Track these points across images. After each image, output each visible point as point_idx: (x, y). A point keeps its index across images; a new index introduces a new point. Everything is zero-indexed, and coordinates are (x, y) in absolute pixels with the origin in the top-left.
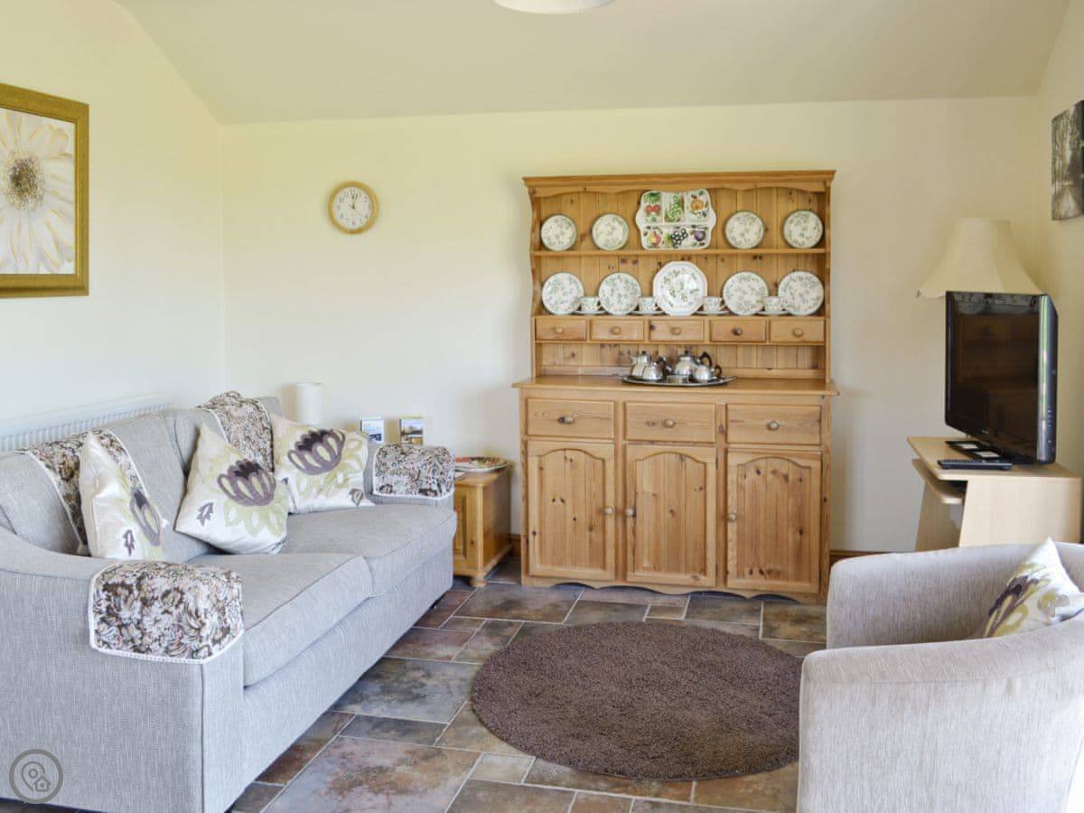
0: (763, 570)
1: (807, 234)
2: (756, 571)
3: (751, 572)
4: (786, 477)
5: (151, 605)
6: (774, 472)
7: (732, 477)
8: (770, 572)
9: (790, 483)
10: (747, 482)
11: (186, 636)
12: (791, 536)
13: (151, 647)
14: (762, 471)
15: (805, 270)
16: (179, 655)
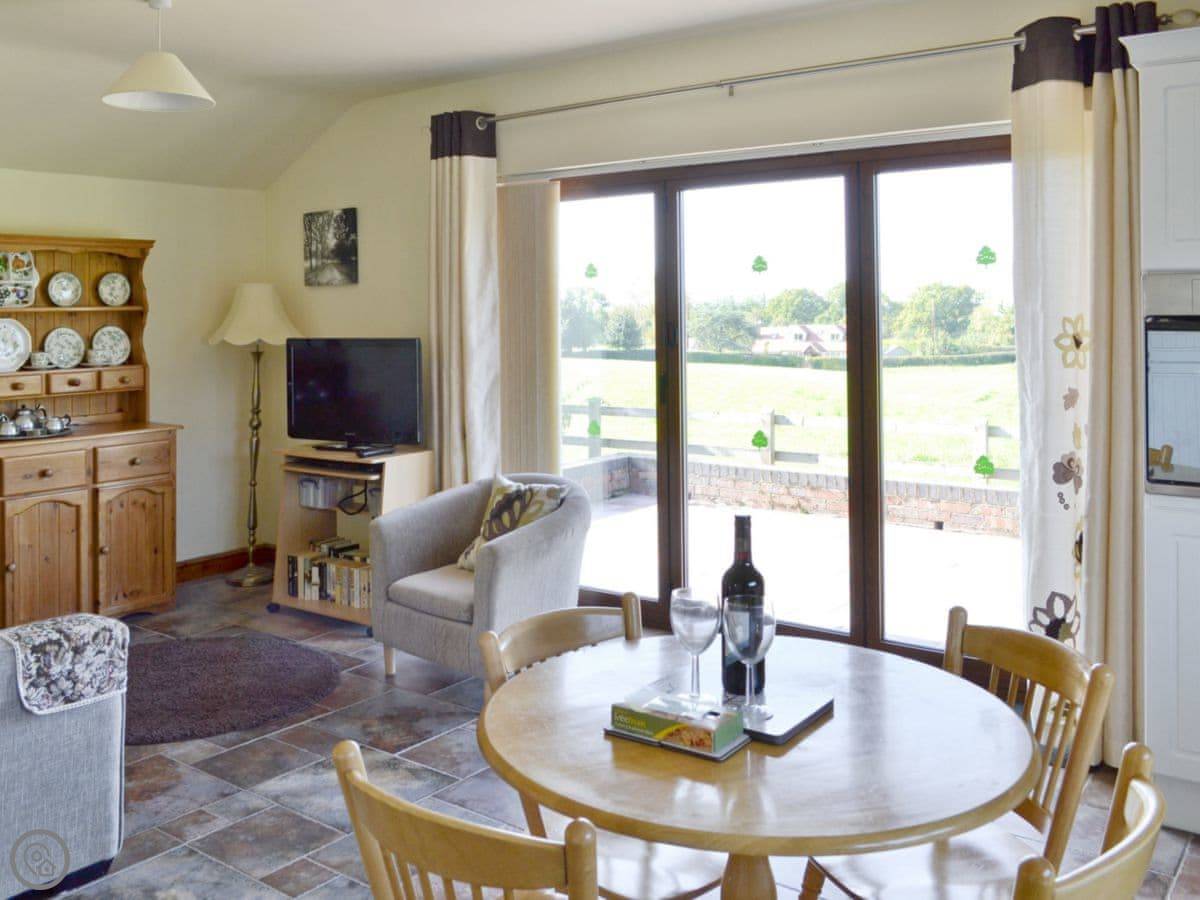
0: (127, 593)
1: (115, 293)
2: (120, 595)
3: (116, 599)
4: (144, 505)
5: (83, 651)
6: (135, 503)
7: (102, 514)
8: (132, 593)
9: (147, 511)
10: (113, 517)
11: (116, 670)
12: (147, 556)
13: (83, 692)
14: (125, 505)
15: (112, 325)
16: (110, 690)
